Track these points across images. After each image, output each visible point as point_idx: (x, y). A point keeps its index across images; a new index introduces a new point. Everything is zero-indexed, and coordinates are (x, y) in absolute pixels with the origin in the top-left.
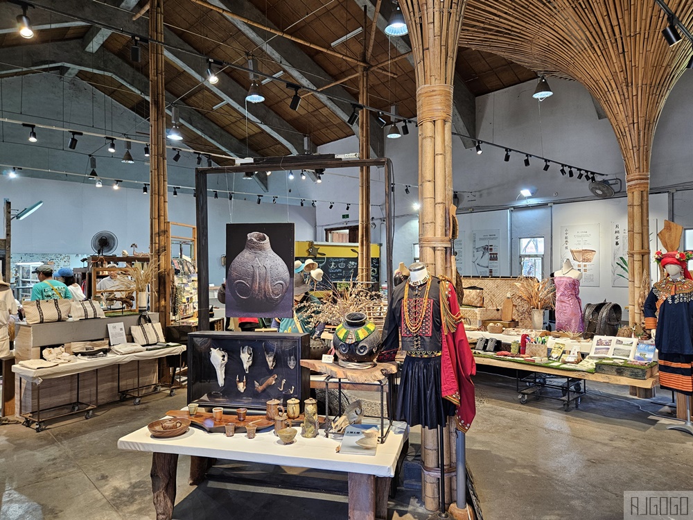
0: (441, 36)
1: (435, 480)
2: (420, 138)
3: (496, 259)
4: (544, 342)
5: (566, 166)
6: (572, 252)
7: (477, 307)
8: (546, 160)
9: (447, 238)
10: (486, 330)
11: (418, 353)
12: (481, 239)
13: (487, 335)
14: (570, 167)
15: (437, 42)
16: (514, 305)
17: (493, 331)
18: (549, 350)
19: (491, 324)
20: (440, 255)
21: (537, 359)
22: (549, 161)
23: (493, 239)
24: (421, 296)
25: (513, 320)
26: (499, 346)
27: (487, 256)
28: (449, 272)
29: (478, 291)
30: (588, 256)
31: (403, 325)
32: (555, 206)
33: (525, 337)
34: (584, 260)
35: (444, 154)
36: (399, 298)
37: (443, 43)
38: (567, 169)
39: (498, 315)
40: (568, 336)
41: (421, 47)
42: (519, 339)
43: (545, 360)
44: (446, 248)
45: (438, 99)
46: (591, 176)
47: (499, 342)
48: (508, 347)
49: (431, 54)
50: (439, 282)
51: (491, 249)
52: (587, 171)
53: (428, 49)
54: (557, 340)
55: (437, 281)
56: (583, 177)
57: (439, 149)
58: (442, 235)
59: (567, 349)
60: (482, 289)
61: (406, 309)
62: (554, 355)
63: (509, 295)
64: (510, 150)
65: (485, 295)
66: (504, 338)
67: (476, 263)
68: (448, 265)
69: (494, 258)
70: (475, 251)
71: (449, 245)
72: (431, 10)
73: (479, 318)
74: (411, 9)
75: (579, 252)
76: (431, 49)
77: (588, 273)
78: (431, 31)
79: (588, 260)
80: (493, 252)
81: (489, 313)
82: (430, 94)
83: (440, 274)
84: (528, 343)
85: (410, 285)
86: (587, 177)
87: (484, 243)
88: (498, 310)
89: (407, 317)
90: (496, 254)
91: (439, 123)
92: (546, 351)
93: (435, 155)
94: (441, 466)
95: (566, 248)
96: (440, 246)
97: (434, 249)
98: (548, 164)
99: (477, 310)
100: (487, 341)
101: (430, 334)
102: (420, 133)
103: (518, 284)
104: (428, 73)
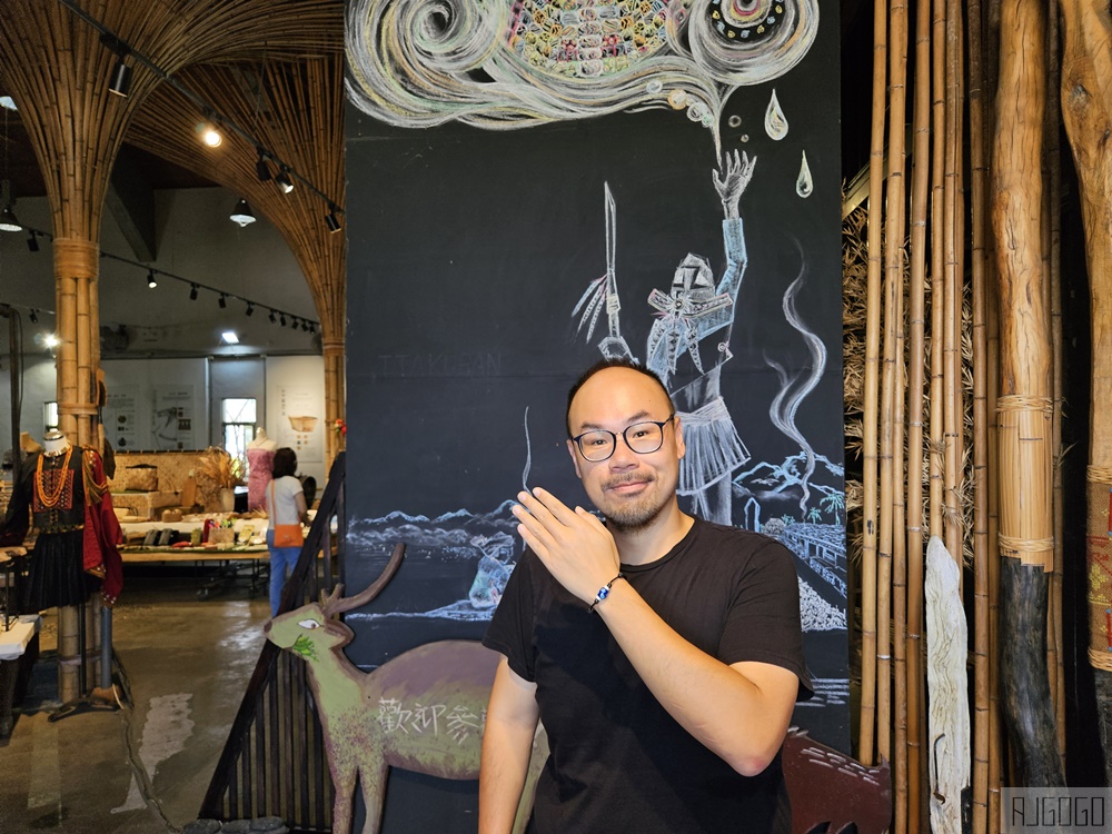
0: (83, 190)
1: (75, 669)
2: (58, 293)
3: (188, 427)
4: (230, 526)
5: (276, 311)
6: (290, 419)
7: (146, 491)
8: (249, 303)
9: (93, 405)
10: (159, 519)
11: (55, 528)
12: (164, 399)
13: (160, 526)
14: (281, 313)
15: (79, 196)
16: (198, 486)
17: (170, 519)
18: (236, 536)
19: (167, 512)
20: (83, 425)
21: (221, 546)
22: (253, 304)
23: (183, 398)
24: (61, 466)
25: (196, 505)
26: (176, 537)
27: (175, 423)
28: (95, 442)
29: (150, 470)
30: (309, 424)
31: (36, 500)
32: (269, 359)
33: (208, 523)
34: (305, 430)
35: (88, 315)
36: (30, 470)
37: (87, 198)
38: (277, 316)
39: (176, 500)
40: (260, 517)
41: (58, 197)
42: (201, 526)
43: (230, 544)
44: (91, 416)
45: (81, 255)
46: (308, 325)
47: (176, 533)
48: (187, 537)
49: (72, 208)
50: (82, 452)
51: (181, 414)
52: (304, 320)
53: (67, 201)
54: (247, 522)
55: (78, 452)
56: (299, 327)
57: (82, 308)
58: (86, 402)
59: (256, 530)
60: (156, 467)
61: (39, 482)
62: (242, 539)
63: (191, 473)
64: (198, 286)
65: (160, 475)
66: (181, 527)
67: (157, 434)
68: (95, 434)
69: (185, 426)
70: (156, 415)
71: (94, 413)
72: (71, 163)
73: (150, 506)
74: (46, 153)
75: (298, 419)
76: (72, 202)
77: (309, 445)
78: (71, 183)
79: (308, 430)
80: (184, 418)
81: (164, 498)
82: (72, 249)
83: (83, 442)
84: (212, 528)
85: (45, 457)
86: (305, 328)
87: (170, 405)
88: (176, 493)
89: (41, 491)
90: (189, 421)
91: (82, 282)
92: (233, 536)
93: (77, 315)
94: (82, 651)
95: (284, 414)
96: (83, 412)
97: (77, 417)
98: (252, 307)
99: (147, 496)
100: (160, 533)
101: (70, 506)
102: (58, 287)
103: (204, 459)
104: (68, 227)
